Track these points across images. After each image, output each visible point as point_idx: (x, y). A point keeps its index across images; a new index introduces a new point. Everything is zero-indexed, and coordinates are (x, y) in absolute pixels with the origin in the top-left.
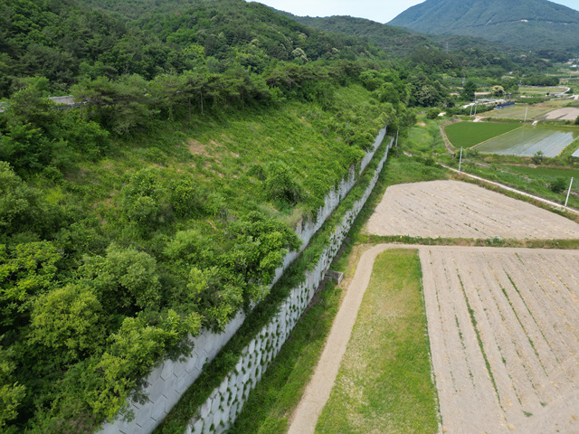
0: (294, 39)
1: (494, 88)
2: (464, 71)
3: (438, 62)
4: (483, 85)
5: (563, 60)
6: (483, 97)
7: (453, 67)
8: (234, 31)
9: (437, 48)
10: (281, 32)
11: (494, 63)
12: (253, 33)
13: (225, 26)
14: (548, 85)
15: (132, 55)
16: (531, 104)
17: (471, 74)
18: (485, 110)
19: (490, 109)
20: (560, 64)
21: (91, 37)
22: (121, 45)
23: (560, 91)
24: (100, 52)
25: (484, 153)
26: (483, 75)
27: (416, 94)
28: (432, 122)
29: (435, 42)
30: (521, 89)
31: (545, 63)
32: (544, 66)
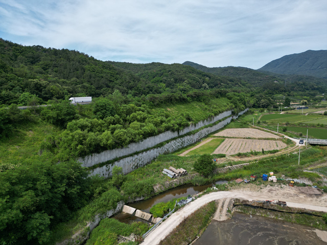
0: (204, 80)
3: (277, 89)
8: (177, 78)
11: (314, 89)
12: (185, 78)
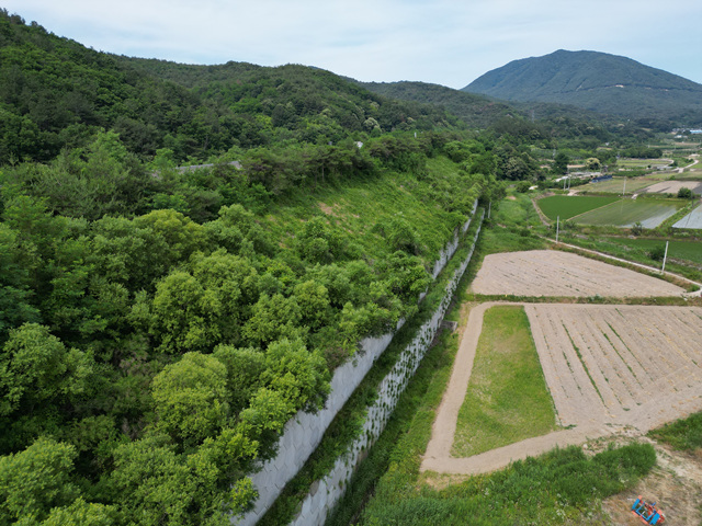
0: (366, 108)
1: (588, 161)
2: (553, 142)
3: (524, 132)
4: (576, 157)
5: (666, 129)
6: (576, 171)
7: (541, 138)
8: (304, 101)
9: (521, 117)
10: (351, 100)
11: (587, 133)
12: (324, 102)
13: (293, 95)
14: (650, 157)
15: (210, 127)
16: (630, 177)
17: (561, 145)
18: (580, 184)
19: (585, 182)
20: (663, 134)
21: (169, 109)
22: (199, 117)
23: (662, 163)
24: (180, 124)
25: (582, 225)
26: (576, 147)
27: (503, 166)
28: (523, 195)
29: (519, 110)
30: (620, 162)
31: (646, 133)
32: (645, 136)
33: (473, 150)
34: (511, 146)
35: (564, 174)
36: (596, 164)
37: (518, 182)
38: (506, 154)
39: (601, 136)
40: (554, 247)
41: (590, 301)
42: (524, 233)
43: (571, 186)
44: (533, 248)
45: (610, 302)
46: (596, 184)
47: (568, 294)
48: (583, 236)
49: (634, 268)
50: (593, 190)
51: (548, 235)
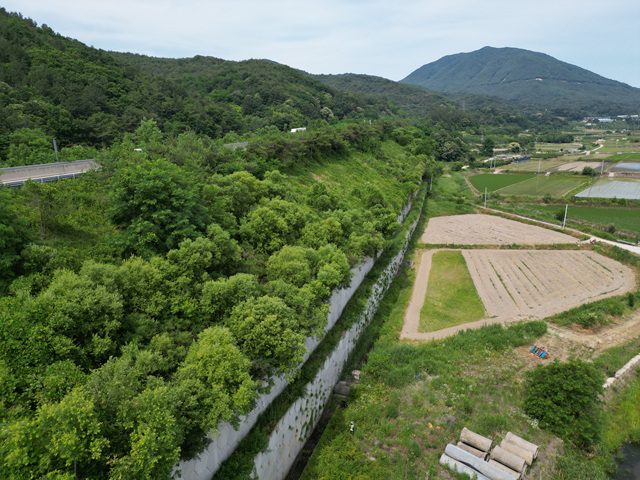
0: (321, 99)
1: (510, 145)
2: (481, 128)
4: (501, 142)
5: (579, 118)
6: (501, 152)
7: (471, 125)
8: (269, 92)
9: (454, 107)
10: (308, 92)
11: (510, 121)
12: (286, 94)
13: (260, 87)
14: (563, 142)
16: (545, 159)
17: (488, 131)
18: (504, 164)
19: (508, 163)
20: (575, 122)
23: (573, 147)
25: (504, 195)
26: (500, 133)
27: (440, 149)
28: (457, 173)
29: (451, 101)
30: (537, 146)
31: (561, 121)
32: (560, 124)
33: (416, 135)
34: (445, 132)
35: (491, 156)
36: (517, 148)
37: (452, 163)
38: (442, 139)
39: (522, 124)
40: (483, 212)
41: (510, 247)
42: (460, 202)
43: (497, 166)
44: (467, 212)
45: (523, 248)
46: (517, 164)
47: (494, 242)
48: (505, 204)
49: (543, 226)
50: (514, 169)
51: (478, 203)
